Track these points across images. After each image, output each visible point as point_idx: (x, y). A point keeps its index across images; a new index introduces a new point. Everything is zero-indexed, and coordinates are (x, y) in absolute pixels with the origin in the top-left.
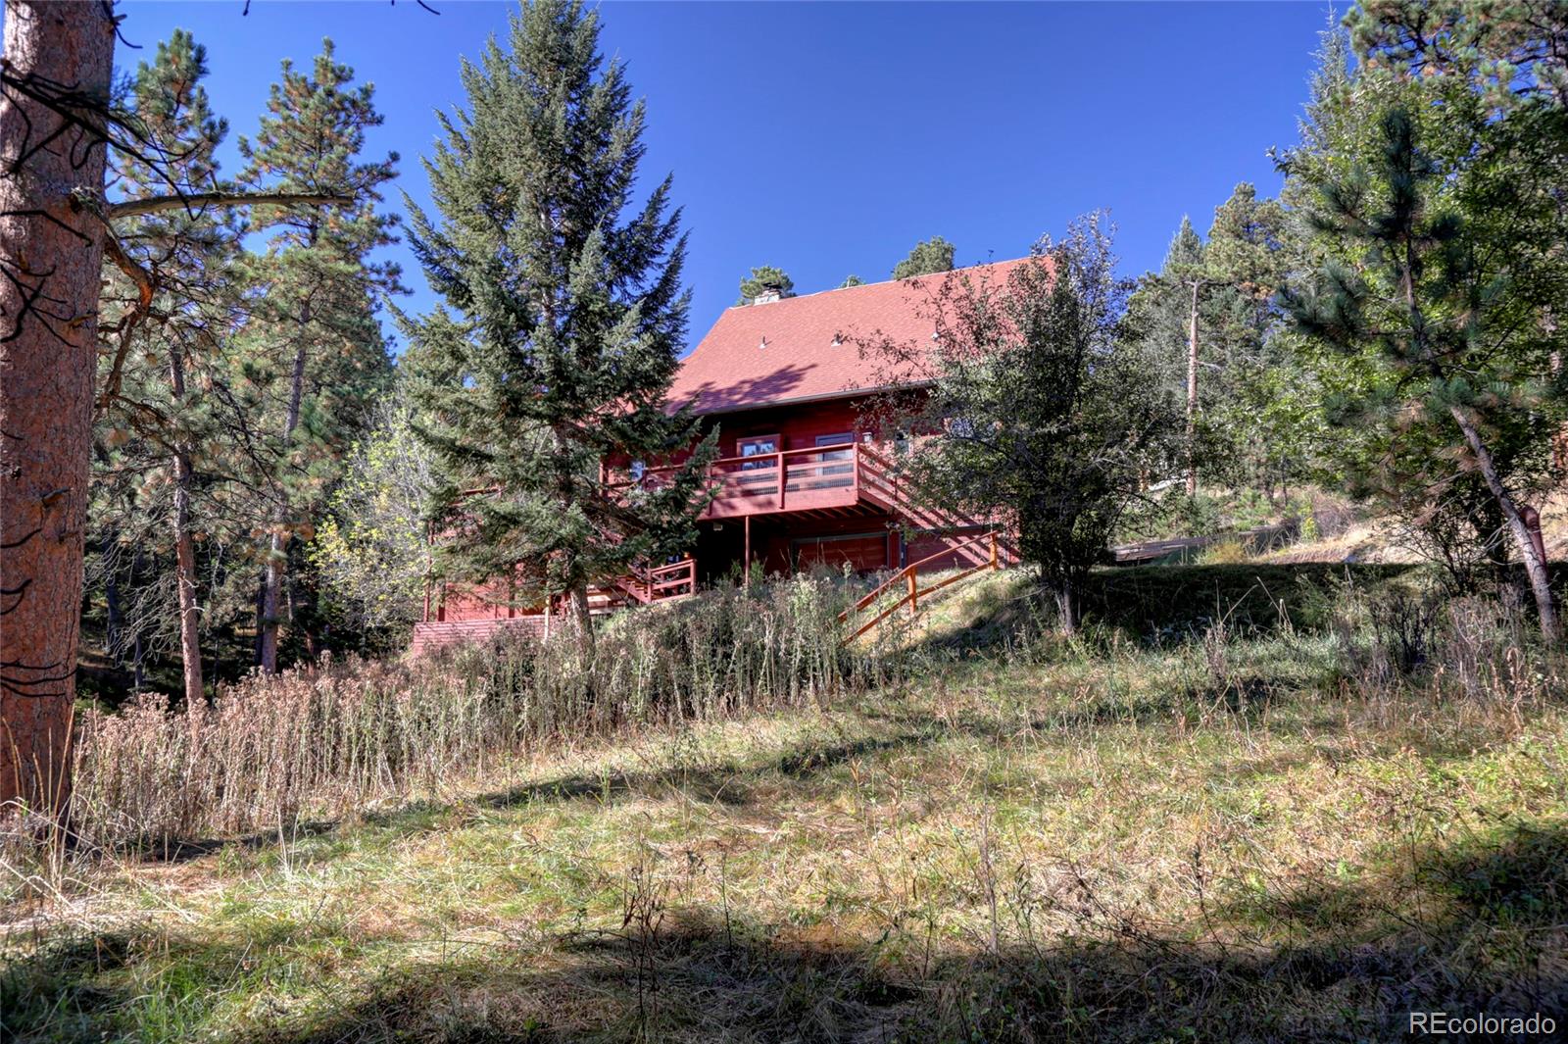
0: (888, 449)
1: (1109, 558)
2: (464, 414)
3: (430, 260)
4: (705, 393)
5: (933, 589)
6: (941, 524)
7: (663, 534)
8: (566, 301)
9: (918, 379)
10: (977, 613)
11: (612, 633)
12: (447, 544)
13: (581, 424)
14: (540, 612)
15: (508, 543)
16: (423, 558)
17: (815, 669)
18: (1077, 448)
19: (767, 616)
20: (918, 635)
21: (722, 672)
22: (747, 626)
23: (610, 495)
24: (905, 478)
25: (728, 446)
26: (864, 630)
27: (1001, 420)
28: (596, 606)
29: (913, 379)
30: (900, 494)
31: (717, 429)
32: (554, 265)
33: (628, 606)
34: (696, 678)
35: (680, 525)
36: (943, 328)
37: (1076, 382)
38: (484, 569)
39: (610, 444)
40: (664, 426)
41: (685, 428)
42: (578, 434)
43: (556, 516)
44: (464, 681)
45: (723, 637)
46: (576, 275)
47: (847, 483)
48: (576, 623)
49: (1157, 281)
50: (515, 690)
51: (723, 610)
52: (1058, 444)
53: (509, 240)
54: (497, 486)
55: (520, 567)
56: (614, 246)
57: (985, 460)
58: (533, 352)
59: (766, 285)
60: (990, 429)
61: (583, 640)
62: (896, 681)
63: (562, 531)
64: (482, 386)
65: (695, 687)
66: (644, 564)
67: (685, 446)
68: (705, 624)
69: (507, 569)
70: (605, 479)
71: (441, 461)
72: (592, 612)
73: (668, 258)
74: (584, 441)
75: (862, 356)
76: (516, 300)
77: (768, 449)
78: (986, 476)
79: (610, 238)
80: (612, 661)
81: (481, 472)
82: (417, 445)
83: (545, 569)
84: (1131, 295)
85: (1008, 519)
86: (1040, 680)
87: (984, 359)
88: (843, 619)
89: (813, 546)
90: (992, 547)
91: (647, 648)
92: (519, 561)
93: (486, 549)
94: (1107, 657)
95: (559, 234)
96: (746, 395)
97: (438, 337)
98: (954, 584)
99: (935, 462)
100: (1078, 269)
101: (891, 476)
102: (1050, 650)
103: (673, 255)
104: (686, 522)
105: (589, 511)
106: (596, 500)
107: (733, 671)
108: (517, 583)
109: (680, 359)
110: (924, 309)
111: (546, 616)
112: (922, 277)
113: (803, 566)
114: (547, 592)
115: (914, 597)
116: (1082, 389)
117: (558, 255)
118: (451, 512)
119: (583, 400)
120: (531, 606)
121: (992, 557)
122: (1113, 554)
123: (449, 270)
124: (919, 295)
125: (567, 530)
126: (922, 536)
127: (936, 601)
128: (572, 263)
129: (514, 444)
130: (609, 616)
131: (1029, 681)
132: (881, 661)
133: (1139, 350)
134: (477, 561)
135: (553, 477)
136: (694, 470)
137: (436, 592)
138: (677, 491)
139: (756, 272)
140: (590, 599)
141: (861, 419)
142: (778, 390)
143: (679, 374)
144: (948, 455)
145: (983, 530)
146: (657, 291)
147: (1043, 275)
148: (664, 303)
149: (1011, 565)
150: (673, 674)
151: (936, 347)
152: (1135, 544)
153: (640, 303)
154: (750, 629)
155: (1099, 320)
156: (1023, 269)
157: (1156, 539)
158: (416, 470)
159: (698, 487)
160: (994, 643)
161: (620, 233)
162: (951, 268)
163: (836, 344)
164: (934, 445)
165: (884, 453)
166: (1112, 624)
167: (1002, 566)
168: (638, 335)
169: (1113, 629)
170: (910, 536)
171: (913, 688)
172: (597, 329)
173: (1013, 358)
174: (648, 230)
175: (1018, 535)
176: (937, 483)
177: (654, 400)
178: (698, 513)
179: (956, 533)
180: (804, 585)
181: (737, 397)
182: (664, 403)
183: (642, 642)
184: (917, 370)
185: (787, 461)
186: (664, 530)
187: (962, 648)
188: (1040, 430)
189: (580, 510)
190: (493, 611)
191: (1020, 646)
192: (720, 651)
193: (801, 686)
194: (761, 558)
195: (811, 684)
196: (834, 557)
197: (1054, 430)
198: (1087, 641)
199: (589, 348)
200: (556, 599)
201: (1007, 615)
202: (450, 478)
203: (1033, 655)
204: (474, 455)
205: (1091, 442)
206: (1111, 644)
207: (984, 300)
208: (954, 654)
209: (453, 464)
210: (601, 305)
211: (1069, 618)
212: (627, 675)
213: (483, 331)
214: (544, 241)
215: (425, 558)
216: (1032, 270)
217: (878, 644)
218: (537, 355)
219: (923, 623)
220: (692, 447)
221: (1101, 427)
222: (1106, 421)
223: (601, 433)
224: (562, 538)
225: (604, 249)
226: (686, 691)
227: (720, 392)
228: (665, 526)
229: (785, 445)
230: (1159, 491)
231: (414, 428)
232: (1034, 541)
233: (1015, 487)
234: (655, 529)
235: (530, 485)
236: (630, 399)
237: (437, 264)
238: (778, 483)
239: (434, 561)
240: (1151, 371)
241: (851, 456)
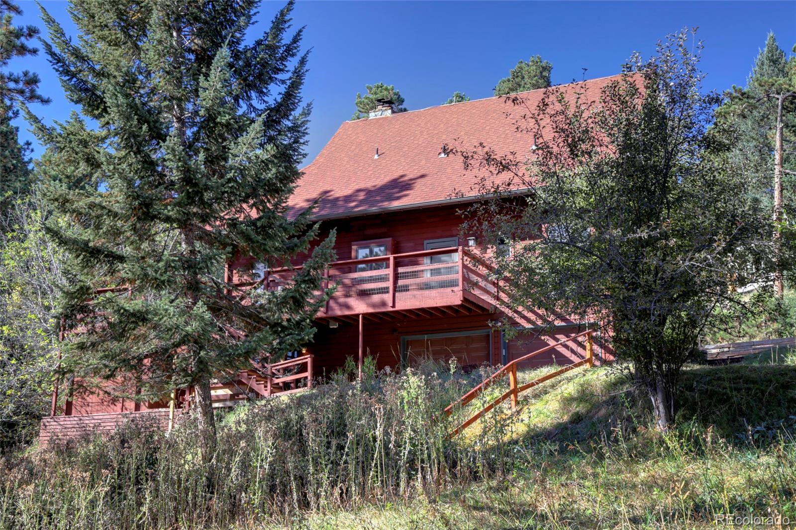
0: (490, 253)
1: (700, 356)
2: (98, 217)
3: (67, 72)
4: (323, 199)
5: (532, 385)
6: (539, 322)
7: (282, 331)
8: (196, 113)
9: (518, 188)
10: (575, 408)
11: (233, 425)
12: (76, 340)
13: (208, 228)
14: (166, 405)
15: (137, 339)
16: (53, 353)
17: (423, 461)
18: (667, 253)
19: (379, 410)
20: (519, 429)
21: (335, 463)
22: (360, 419)
23: (234, 294)
24: (506, 279)
25: (343, 249)
26: (469, 423)
27: (594, 226)
28: (218, 400)
29: (513, 188)
30: (503, 296)
31: (333, 234)
32: (185, 79)
33: (249, 400)
34: (311, 470)
35: (298, 323)
36: (541, 140)
37: (665, 190)
38: (113, 364)
39: (235, 247)
40: (285, 230)
41: (304, 233)
42: (204, 237)
43: (182, 313)
44: (88, 474)
45: (338, 429)
46: (205, 89)
47: (452, 284)
48: (199, 416)
49: (743, 94)
50: (138, 482)
51: (338, 404)
52: (648, 249)
53: (142, 55)
54: (127, 285)
55: (148, 362)
56: (241, 63)
57: (580, 263)
58: (165, 160)
59: (379, 101)
60: (585, 234)
61: (204, 432)
62: (499, 473)
63: (189, 328)
64: (116, 191)
65: (310, 478)
66: (265, 360)
67: (304, 249)
68: (320, 417)
69: (134, 364)
70: (230, 279)
71: (74, 261)
72: (216, 405)
73: (290, 75)
74: (211, 244)
75: (466, 166)
76: (149, 111)
77: (379, 251)
78: (581, 278)
79: (236, 55)
80: (232, 453)
81: (112, 272)
82: (51, 245)
83: (171, 364)
84: (717, 109)
85: (602, 319)
86: (637, 474)
87: (578, 169)
88: (449, 412)
89: (420, 343)
90: (588, 345)
91: (266, 440)
92: (146, 357)
93: (115, 346)
94: (701, 454)
95: (190, 50)
96: (361, 203)
97: (74, 144)
98: (553, 380)
99: (534, 265)
100: (666, 85)
101: (493, 277)
102: (645, 446)
103: (295, 72)
104: (304, 320)
105: (215, 309)
106: (221, 298)
107: (346, 462)
108: (144, 377)
109: (300, 168)
110: (523, 124)
111: (171, 409)
112: (522, 94)
113: (413, 363)
114: (172, 386)
115: (515, 392)
116: (670, 197)
117: (188, 70)
118: (83, 309)
119: (210, 205)
120: (156, 399)
121: (587, 355)
122: (705, 353)
123: (85, 82)
124: (519, 110)
125: (193, 327)
126: (522, 334)
127: (537, 396)
128: (202, 78)
129: (145, 245)
130: (231, 409)
131: (625, 476)
132: (484, 453)
133: (725, 161)
134: (106, 357)
135: (181, 277)
136: (312, 272)
137: (65, 386)
138: (296, 291)
139: (371, 89)
140: (213, 393)
141: (465, 225)
142: (391, 198)
143: (299, 182)
144: (546, 259)
145: (579, 329)
146: (280, 105)
147: (634, 91)
148: (286, 116)
149: (605, 363)
150: (290, 466)
151: (534, 158)
152: (725, 343)
153: (264, 116)
154: (363, 422)
155: (686, 132)
156: (615, 86)
157: (746, 339)
158: (49, 269)
159: (316, 287)
160: (591, 437)
161: (246, 50)
162: (549, 85)
163: (443, 155)
164: (531, 249)
165: (487, 256)
166: (705, 422)
167: (598, 363)
168: (262, 145)
169: (706, 427)
170: (510, 334)
171: (514, 480)
172: (224, 140)
173: (606, 168)
174: (272, 49)
175: (612, 334)
176: (536, 284)
177: (276, 206)
178: (316, 311)
179: (554, 332)
180: (414, 380)
181: (353, 204)
182: (286, 209)
183: (261, 434)
184: (516, 180)
185: (397, 264)
186: (283, 328)
187: (561, 442)
188: (631, 236)
189: (205, 308)
190: (119, 405)
191: (616, 441)
192: (334, 443)
193: (410, 478)
194: (373, 353)
195: (419, 475)
196: (441, 355)
197: (645, 235)
198: (681, 436)
199: (217, 158)
200: (180, 393)
201: (603, 412)
202: (83, 278)
203: (629, 450)
204: (106, 256)
205: (679, 247)
206: (704, 440)
207: (578, 114)
208: (555, 447)
209: (86, 265)
210: (228, 117)
211: (662, 415)
212: (245, 466)
213: (117, 139)
214: (176, 57)
215: (55, 353)
216: (623, 87)
217: (482, 436)
218: (167, 163)
219: (524, 416)
220: (311, 250)
221: (689, 233)
222: (694, 227)
223: (227, 236)
224: (187, 335)
225: (231, 65)
226: (302, 481)
227: (337, 199)
228: (285, 323)
229: (396, 249)
230: (748, 293)
231: (49, 230)
232: (627, 340)
233: (608, 289)
234: (276, 327)
235: (159, 285)
236: (254, 205)
237: (73, 75)
238: (390, 284)
239: (64, 356)
240: (736, 180)
241: (457, 257)
